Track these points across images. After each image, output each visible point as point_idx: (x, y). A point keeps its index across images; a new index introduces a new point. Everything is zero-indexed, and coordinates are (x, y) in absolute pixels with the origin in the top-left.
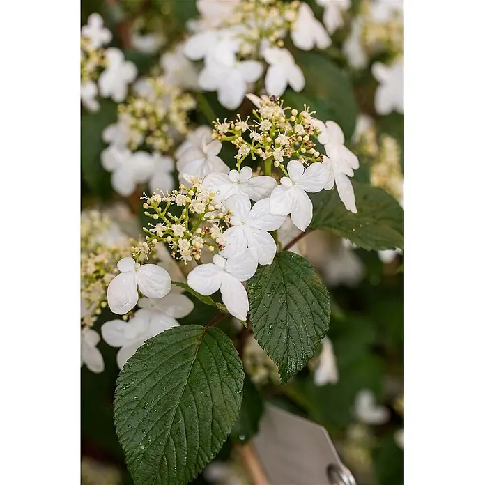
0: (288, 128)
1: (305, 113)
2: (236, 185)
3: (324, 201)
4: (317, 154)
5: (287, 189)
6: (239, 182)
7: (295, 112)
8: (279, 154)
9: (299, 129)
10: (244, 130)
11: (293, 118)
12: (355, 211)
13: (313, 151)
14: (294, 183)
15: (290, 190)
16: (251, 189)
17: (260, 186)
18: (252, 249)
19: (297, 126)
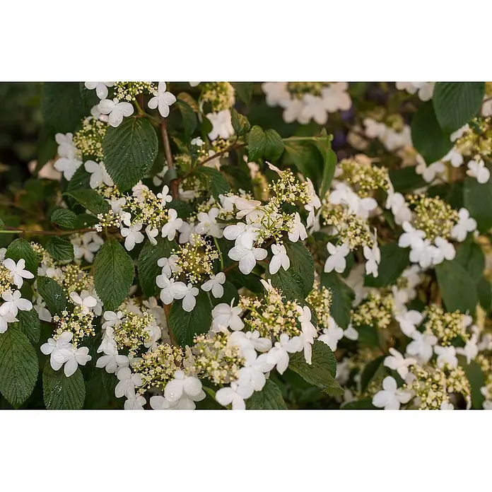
0: (284, 313)
1: (294, 304)
2: (249, 341)
3: (296, 358)
4: (298, 331)
5: (277, 349)
6: (251, 339)
7: (289, 302)
8: (277, 329)
9: (290, 314)
10: (258, 307)
11: (287, 306)
12: (310, 363)
13: (295, 329)
14: (282, 346)
15: (279, 351)
16: (257, 344)
17: (262, 343)
18: (253, 381)
19: (289, 311)
